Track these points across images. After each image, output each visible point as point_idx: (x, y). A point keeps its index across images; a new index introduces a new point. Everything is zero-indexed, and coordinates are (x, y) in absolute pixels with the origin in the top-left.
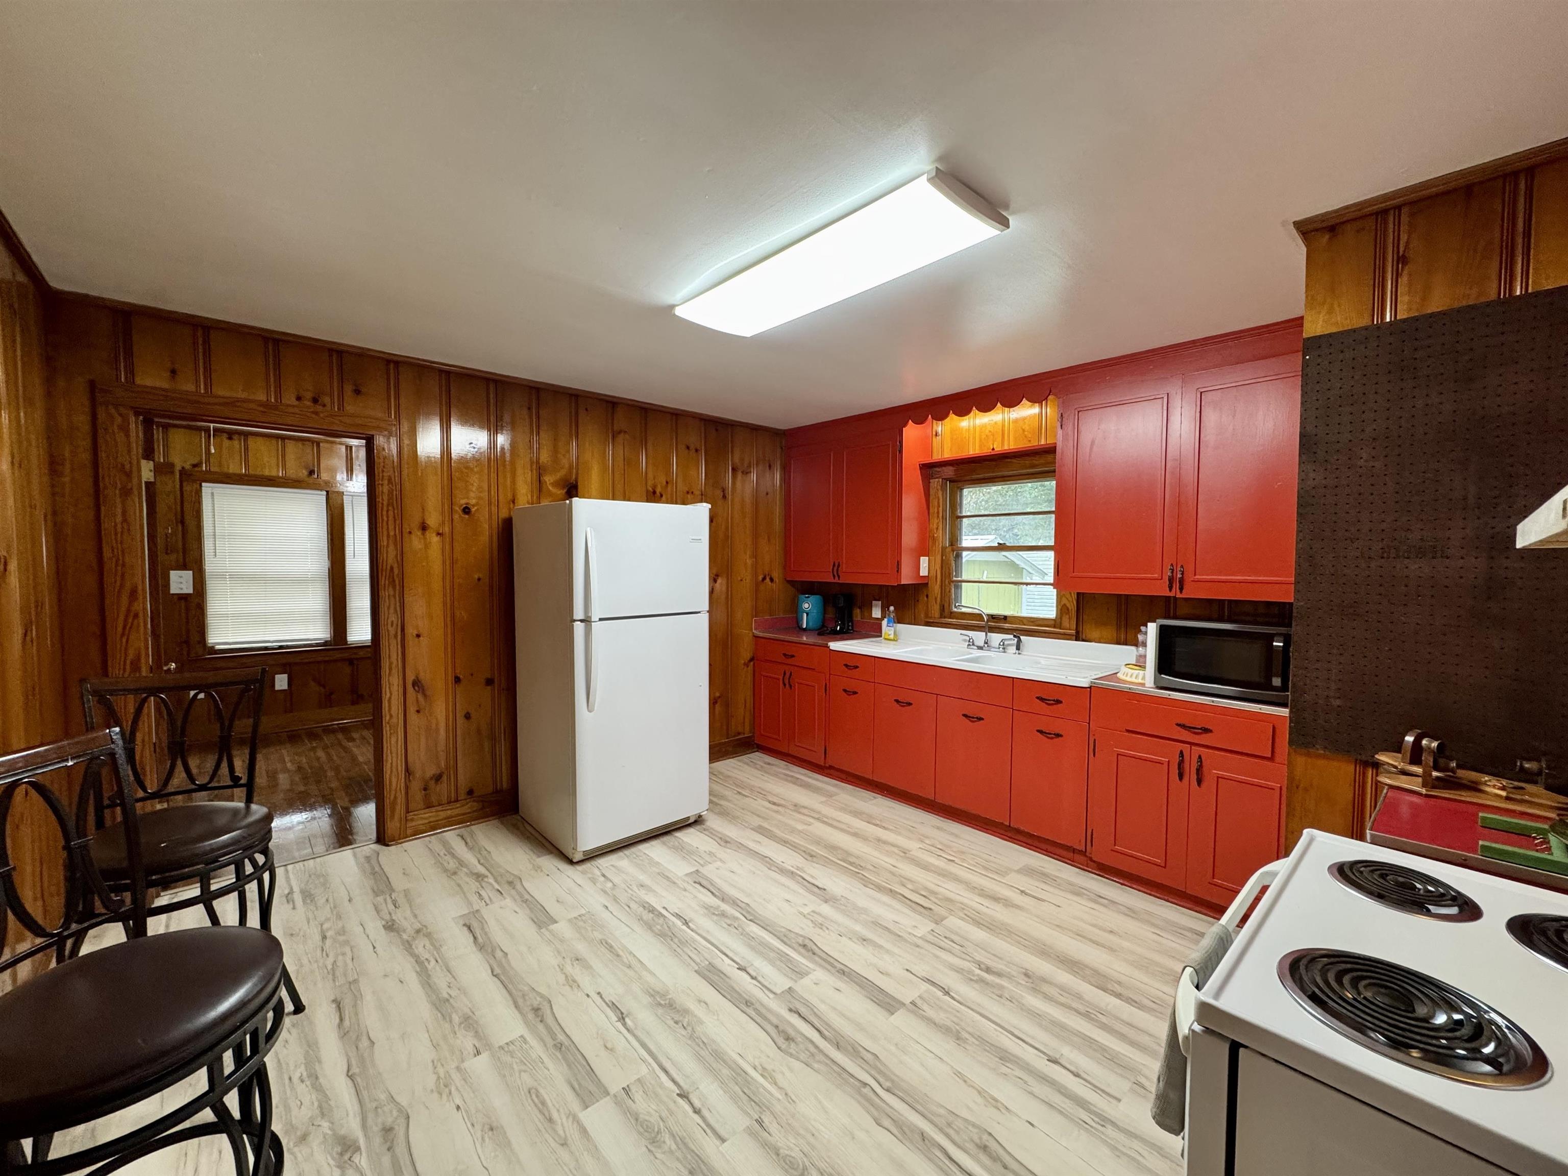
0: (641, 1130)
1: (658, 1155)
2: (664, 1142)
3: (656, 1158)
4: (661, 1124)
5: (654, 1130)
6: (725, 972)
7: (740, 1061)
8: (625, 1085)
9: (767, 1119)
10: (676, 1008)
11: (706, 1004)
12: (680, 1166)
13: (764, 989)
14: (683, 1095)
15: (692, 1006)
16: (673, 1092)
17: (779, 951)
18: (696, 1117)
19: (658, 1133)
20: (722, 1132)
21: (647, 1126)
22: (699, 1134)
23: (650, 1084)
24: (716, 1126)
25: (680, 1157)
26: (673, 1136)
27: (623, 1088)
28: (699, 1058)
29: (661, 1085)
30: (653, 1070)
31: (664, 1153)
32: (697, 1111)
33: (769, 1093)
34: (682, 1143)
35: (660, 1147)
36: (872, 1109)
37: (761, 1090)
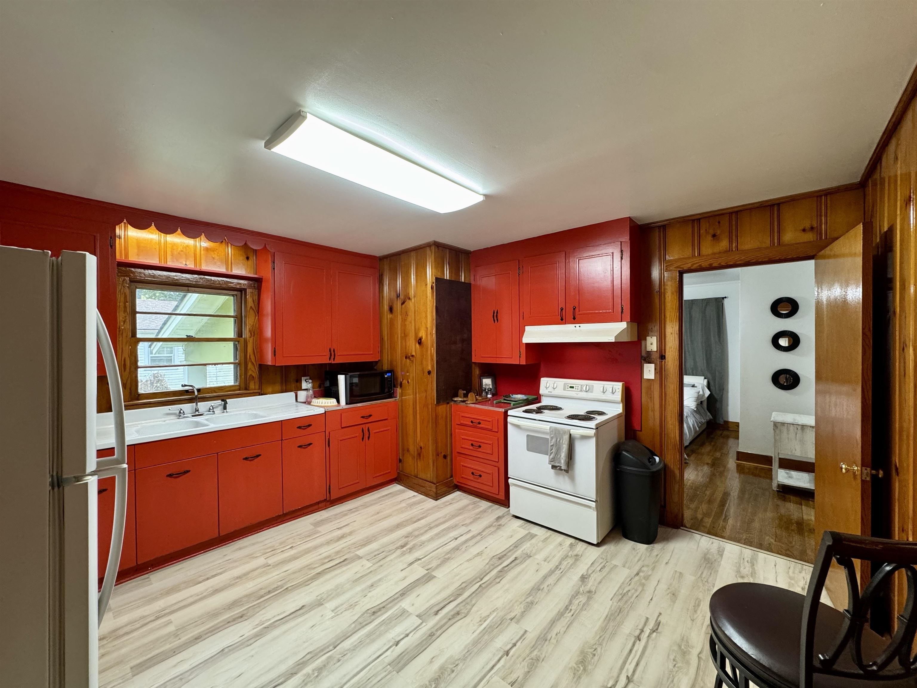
0: (534, 667)
1: (543, 656)
2: (536, 655)
3: (545, 656)
4: (527, 659)
5: (532, 662)
6: (399, 653)
7: (478, 632)
8: (510, 686)
9: (509, 617)
10: (439, 676)
11: (434, 657)
12: (545, 646)
13: (418, 628)
14: (507, 653)
15: (436, 666)
16: (506, 660)
17: (379, 625)
18: (518, 644)
19: (532, 659)
20: (522, 633)
21: (530, 666)
22: (526, 642)
23: (504, 672)
24: (519, 636)
25: (541, 646)
26: (531, 652)
27: (512, 686)
28: (480, 651)
29: (503, 666)
30: (494, 673)
31: (542, 654)
32: (515, 645)
33: (494, 618)
34: (534, 647)
35: (539, 656)
36: (492, 584)
37: (494, 620)
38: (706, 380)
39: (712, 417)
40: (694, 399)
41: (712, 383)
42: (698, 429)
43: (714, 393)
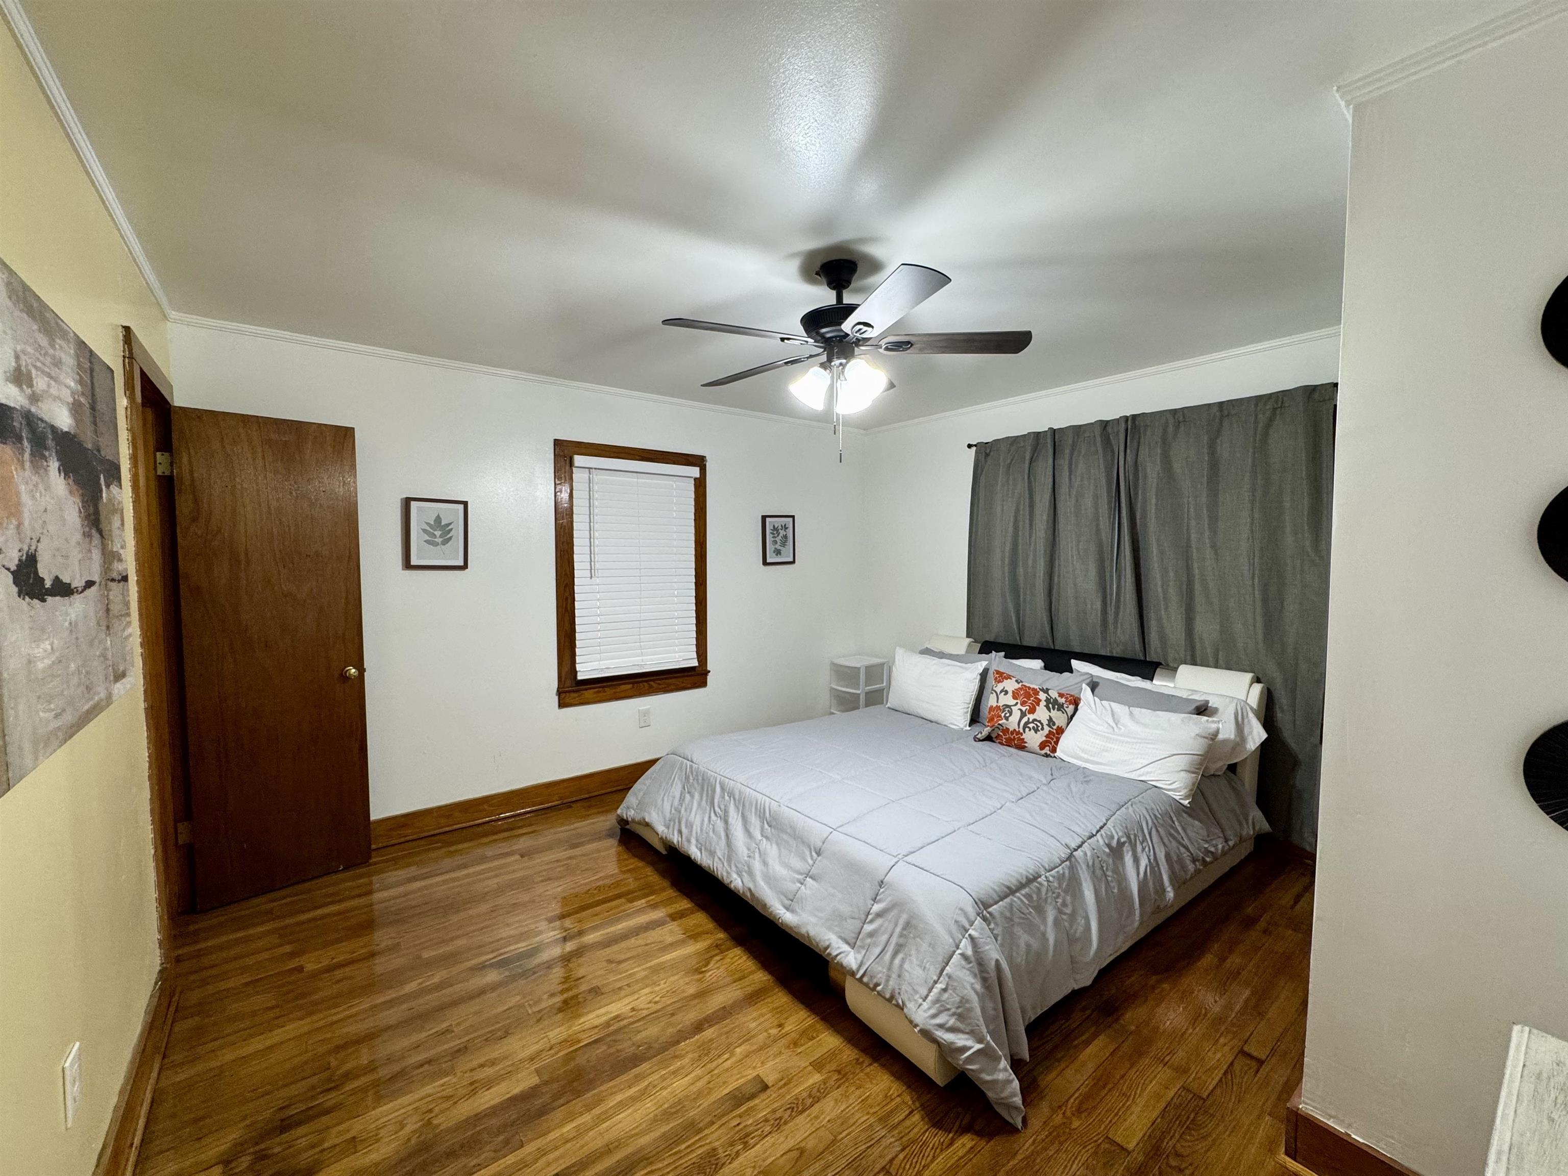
38: (1257, 688)
39: (1266, 827)
40: (1182, 762)
41: (1282, 698)
42: (1170, 894)
43: (1287, 734)
